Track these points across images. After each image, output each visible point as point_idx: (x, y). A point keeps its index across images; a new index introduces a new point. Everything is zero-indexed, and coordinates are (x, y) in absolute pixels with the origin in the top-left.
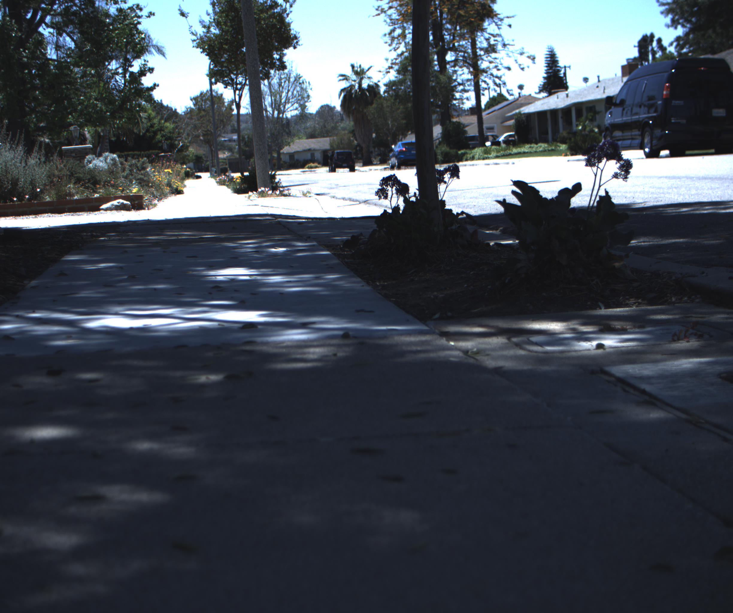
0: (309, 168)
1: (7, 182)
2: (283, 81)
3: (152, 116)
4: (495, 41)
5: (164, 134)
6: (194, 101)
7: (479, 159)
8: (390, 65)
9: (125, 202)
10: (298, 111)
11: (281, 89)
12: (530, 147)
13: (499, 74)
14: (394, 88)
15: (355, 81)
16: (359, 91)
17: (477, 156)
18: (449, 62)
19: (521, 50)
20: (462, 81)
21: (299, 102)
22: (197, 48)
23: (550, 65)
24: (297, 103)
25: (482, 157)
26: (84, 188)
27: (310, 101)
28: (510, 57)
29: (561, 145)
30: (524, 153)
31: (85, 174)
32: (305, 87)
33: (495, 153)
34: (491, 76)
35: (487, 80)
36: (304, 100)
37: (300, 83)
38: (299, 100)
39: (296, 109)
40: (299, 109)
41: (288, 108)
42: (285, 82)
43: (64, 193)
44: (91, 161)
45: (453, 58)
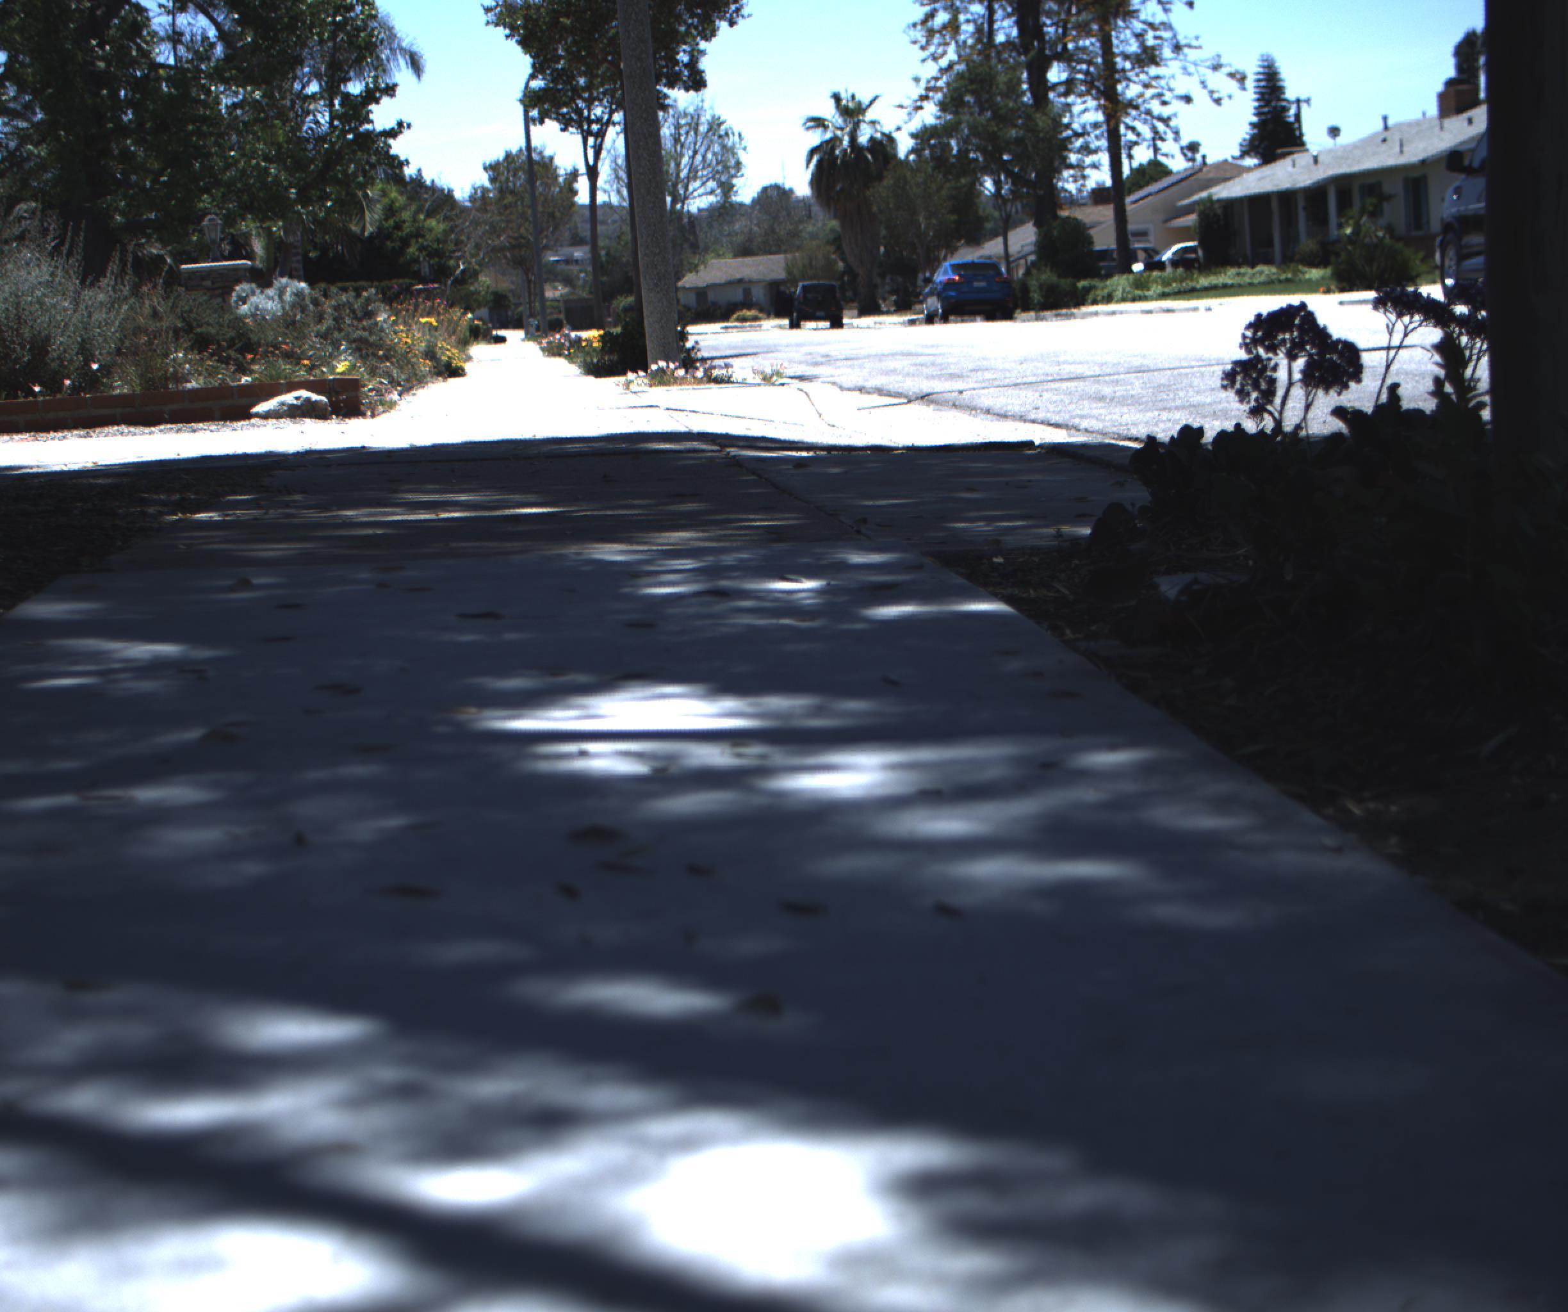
0: (739, 320)
1: (19, 344)
2: (683, 131)
3: (397, 204)
4: (1156, 38)
5: (425, 243)
6: (491, 173)
7: (1124, 300)
8: (923, 93)
9: (315, 397)
10: (716, 196)
11: (679, 148)
12: (1238, 274)
13: (1166, 111)
14: (932, 142)
15: (842, 129)
16: (851, 153)
17: (1118, 294)
18: (1054, 87)
19: (1213, 58)
20: (1084, 127)
21: (717, 176)
22: (497, 25)
23: (1266, 97)
24: (713, 178)
25: (1130, 296)
26: (218, 361)
27: (742, 175)
28: (1190, 74)
29: (1305, 269)
30: (1225, 286)
31: (221, 326)
32: (730, 144)
33: (1159, 287)
34: (1148, 118)
35: (1138, 125)
36: (729, 173)
37: (720, 137)
38: (718, 172)
39: (712, 192)
40: (719, 191)
41: (695, 190)
42: (687, 133)
43: (160, 374)
44: (247, 296)
45: (1064, 76)
